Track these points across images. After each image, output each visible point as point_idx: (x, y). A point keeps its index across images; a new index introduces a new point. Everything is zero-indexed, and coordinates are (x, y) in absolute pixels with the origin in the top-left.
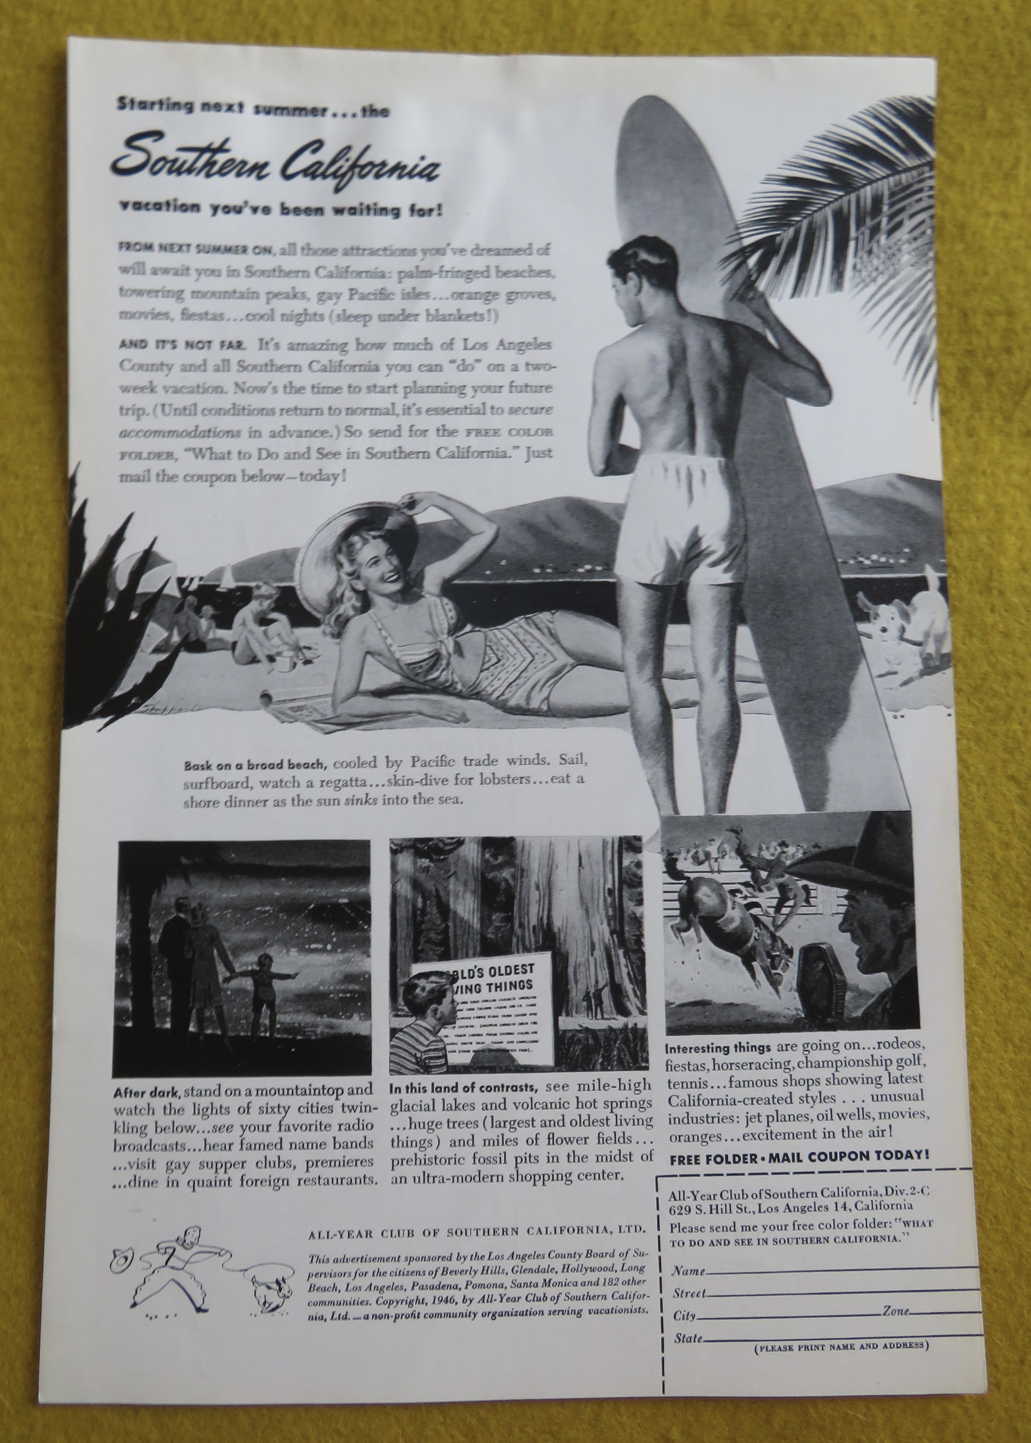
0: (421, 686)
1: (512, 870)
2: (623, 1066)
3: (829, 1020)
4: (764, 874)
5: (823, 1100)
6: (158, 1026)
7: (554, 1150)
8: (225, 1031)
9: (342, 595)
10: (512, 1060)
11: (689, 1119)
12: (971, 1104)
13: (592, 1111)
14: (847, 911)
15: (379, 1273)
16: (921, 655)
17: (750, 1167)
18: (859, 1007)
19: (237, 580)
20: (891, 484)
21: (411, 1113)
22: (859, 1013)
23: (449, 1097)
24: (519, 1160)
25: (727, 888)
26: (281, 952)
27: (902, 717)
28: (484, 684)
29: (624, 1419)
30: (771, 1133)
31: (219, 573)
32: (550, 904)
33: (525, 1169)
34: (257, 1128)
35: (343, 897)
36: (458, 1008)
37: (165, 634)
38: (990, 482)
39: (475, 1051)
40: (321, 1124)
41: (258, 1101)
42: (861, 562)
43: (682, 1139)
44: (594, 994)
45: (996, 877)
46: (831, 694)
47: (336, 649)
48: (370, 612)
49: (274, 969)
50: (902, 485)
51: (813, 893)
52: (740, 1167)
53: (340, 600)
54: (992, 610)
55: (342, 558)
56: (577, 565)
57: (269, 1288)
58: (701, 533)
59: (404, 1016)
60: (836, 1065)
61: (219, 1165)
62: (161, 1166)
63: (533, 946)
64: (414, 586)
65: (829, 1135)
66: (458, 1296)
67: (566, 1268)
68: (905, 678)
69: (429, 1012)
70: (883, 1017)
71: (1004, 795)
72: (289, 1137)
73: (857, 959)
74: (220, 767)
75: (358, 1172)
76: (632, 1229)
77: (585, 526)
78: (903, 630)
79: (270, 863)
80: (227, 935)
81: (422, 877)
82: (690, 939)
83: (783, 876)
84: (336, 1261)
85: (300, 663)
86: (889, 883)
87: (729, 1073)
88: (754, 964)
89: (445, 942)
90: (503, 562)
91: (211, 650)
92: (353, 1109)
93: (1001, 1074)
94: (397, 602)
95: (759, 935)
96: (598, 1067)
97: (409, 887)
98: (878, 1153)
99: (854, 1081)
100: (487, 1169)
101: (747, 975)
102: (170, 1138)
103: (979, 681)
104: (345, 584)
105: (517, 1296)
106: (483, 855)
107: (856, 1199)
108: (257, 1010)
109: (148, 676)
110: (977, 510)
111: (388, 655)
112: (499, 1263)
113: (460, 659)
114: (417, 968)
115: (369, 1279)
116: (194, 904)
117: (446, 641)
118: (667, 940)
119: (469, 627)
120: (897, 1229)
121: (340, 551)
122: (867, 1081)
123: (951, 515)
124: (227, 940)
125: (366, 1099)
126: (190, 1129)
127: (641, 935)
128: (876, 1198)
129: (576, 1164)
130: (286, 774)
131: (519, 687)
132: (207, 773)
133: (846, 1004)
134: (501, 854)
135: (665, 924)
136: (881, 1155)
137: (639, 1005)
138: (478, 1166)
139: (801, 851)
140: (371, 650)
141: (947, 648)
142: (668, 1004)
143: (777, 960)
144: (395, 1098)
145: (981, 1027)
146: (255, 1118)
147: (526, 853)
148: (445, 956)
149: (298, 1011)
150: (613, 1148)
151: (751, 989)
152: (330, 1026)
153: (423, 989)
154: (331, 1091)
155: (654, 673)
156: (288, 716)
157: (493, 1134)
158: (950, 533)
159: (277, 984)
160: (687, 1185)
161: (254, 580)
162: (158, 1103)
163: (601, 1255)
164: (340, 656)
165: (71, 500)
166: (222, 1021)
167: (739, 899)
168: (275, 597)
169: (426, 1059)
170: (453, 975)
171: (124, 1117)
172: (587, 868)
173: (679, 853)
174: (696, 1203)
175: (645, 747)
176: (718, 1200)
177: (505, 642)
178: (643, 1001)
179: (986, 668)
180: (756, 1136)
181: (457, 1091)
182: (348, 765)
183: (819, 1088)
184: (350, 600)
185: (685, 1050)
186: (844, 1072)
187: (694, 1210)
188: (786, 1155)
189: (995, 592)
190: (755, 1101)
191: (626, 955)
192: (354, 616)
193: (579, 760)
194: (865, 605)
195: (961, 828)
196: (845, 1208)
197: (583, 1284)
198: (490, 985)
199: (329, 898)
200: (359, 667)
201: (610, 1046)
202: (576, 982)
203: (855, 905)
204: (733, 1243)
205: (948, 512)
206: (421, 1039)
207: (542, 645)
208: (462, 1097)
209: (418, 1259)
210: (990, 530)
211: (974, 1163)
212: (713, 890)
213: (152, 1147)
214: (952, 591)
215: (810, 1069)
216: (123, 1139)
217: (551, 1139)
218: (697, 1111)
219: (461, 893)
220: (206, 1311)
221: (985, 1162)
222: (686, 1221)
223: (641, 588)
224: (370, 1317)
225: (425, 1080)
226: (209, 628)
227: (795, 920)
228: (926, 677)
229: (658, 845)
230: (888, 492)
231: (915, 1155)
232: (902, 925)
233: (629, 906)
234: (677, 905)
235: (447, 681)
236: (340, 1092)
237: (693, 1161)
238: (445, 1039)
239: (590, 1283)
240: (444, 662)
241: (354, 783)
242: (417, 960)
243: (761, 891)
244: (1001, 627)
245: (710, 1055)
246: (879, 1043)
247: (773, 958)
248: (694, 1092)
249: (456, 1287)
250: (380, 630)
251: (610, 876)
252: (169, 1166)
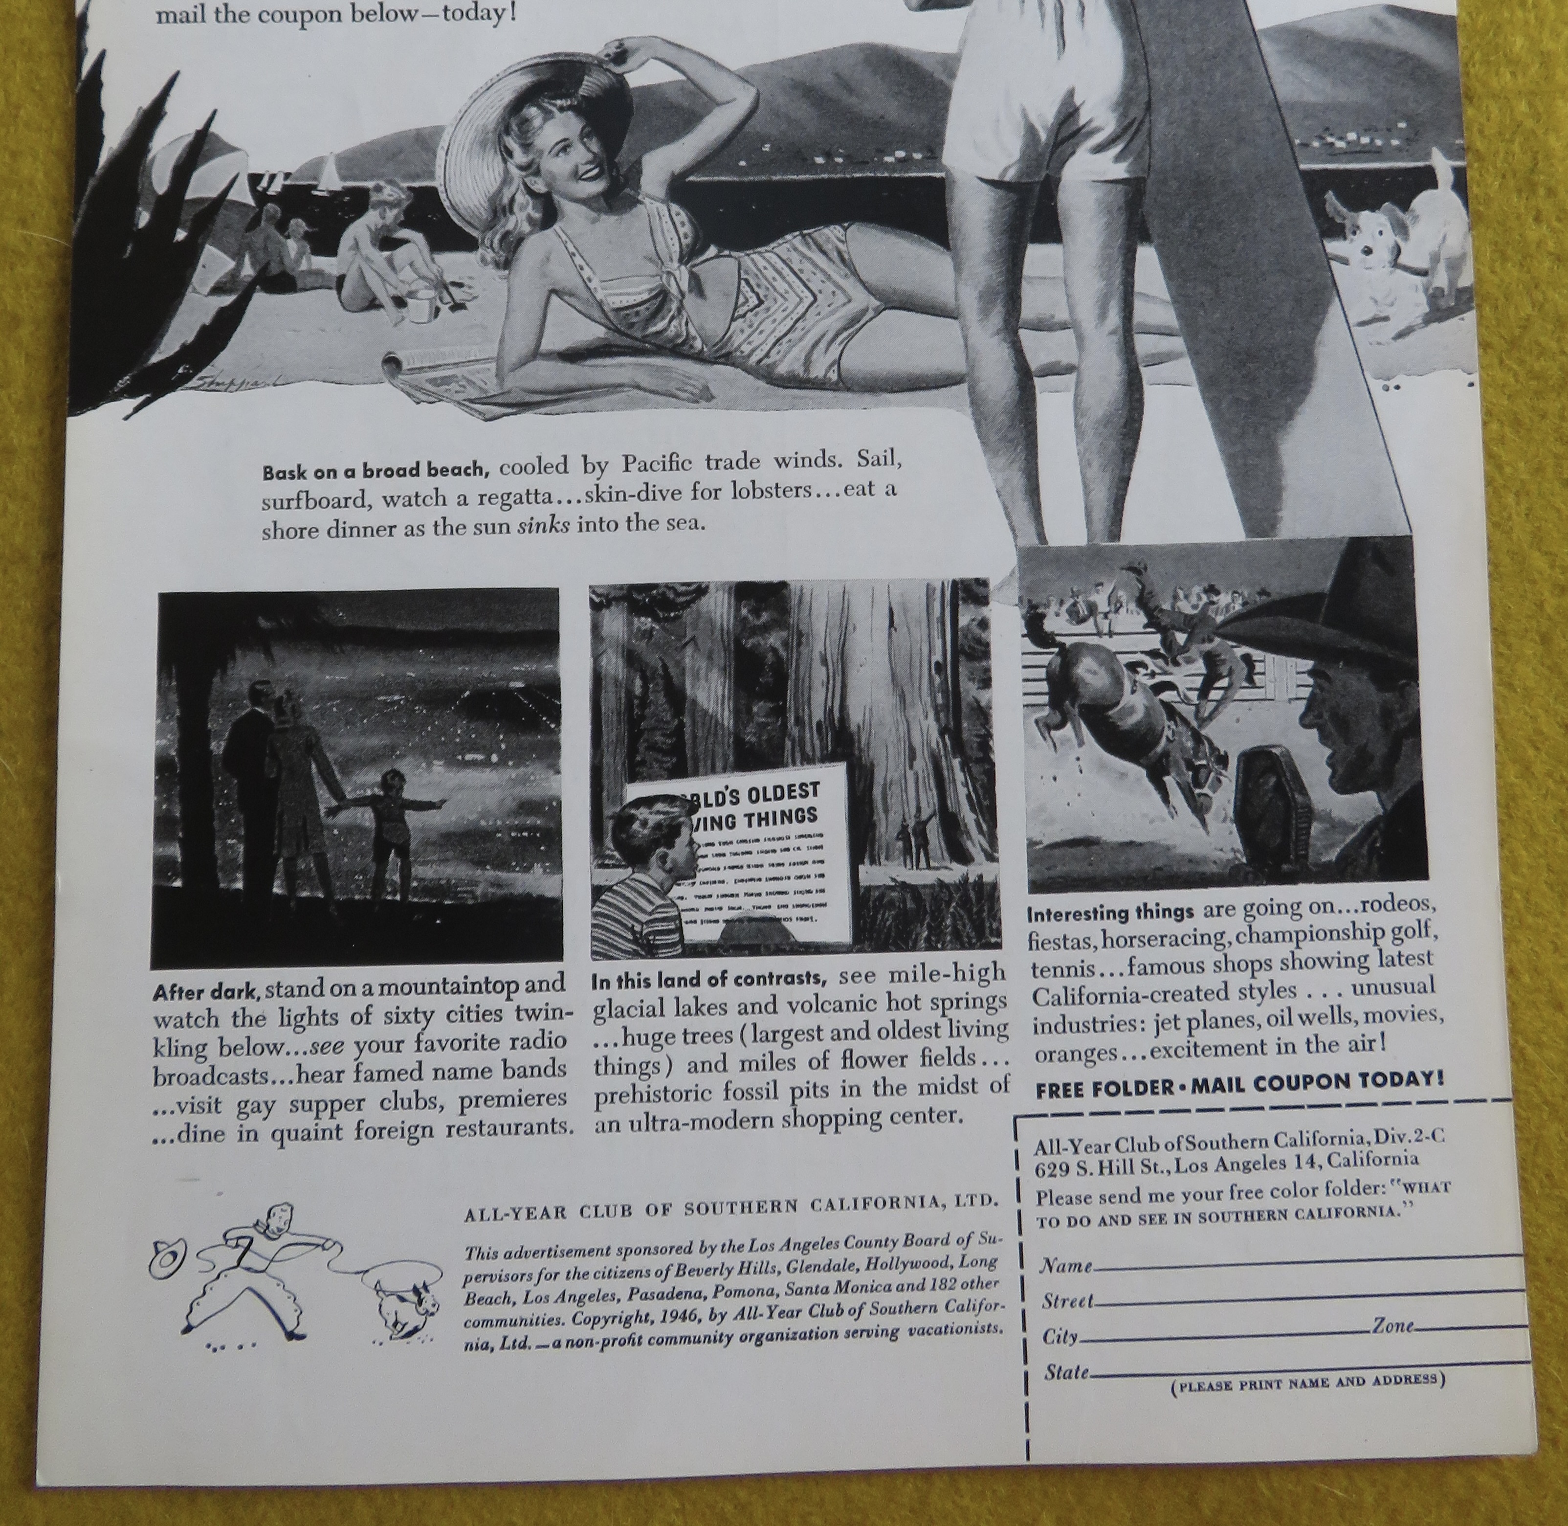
0: (637, 344)
1: (784, 634)
2: (961, 943)
3: (1285, 867)
4: (1181, 638)
5: (1276, 993)
6: (222, 885)
7: (854, 1076)
8: (329, 893)
9: (512, 200)
10: (786, 934)
11: (1066, 1026)
12: (1509, 997)
13: (912, 1014)
14: (1313, 694)
15: (577, 1275)
16: (1426, 290)
17: (1163, 1101)
18: (1332, 846)
19: (344, 178)
20: (1376, 21)
21: (626, 1021)
22: (1332, 856)
23: (687, 994)
24: (797, 1093)
25: (1123, 659)
26: (418, 767)
27: (1397, 387)
28: (737, 340)
29: (966, 1502)
30: (1196, 1046)
31: (317, 165)
32: (844, 686)
33: (806, 1106)
34: (381, 1046)
35: (517, 680)
36: (700, 852)
37: (232, 264)
38: (1532, 16)
39: (726, 921)
40: (483, 1039)
41: (383, 1004)
42: (1332, 144)
43: (1055, 1056)
44: (914, 830)
45: (1545, 639)
46: (1284, 353)
47: (504, 285)
48: (556, 227)
49: (408, 794)
50: (1394, 22)
51: (1259, 667)
52: (1147, 1101)
53: (509, 209)
54: (1537, 219)
55: (512, 143)
56: (882, 152)
57: (402, 1299)
58: (1078, 100)
59: (615, 866)
60: (1297, 938)
61: (322, 1106)
62: (229, 1108)
63: (818, 754)
64: (624, 186)
65: (1286, 1048)
66: (703, 1309)
67: (872, 1264)
68: (1402, 327)
69: (653, 859)
70: (1370, 863)
71: (1558, 510)
72: (432, 1060)
73: (1329, 771)
74: (319, 474)
75: (542, 1114)
76: (977, 1201)
77: (896, 89)
78: (1399, 252)
79: (399, 627)
80: (332, 741)
81: (641, 645)
82: (1065, 741)
83: (1211, 641)
84: (508, 1256)
85: (445, 309)
86: (1379, 649)
87: (1128, 952)
88: (1166, 779)
89: (678, 749)
90: (767, 148)
91: (305, 290)
92: (533, 1014)
93: (1556, 949)
94: (599, 210)
95: (1174, 733)
96: (922, 944)
97: (620, 662)
98: (1364, 1076)
99: (1325, 963)
100: (747, 1108)
101: (1156, 797)
102: (242, 1064)
103: (1517, 332)
104: (517, 182)
105: (796, 1308)
106: (738, 610)
107: (1329, 1149)
108: (381, 859)
109: (204, 330)
110: (1512, 62)
111: (585, 294)
112: (766, 1256)
113: (699, 301)
114: (635, 791)
115: (561, 1284)
116: (279, 692)
117: (677, 273)
118: (1029, 743)
119: (712, 251)
120: (1395, 1196)
121: (507, 131)
122: (1346, 962)
123: (1472, 71)
124: (333, 749)
125: (554, 999)
126: (276, 1049)
127: (989, 735)
128: (1361, 1147)
129: (888, 1098)
130: (424, 484)
131: (792, 345)
132: (299, 485)
133: (1312, 841)
134: (765, 610)
135: (1025, 717)
136: (1369, 1080)
137: (986, 846)
138: (733, 1103)
139: (1240, 601)
140: (557, 287)
141: (1466, 280)
142: (1031, 844)
143: (1203, 773)
144: (601, 996)
145: (1524, 876)
146: (378, 1030)
147: (805, 606)
148: (679, 772)
149: (445, 861)
150: (945, 1073)
151: (1163, 820)
152: (497, 884)
153: (644, 823)
154: (499, 987)
155: (1006, 321)
156: (428, 393)
157: (756, 1051)
158: (1470, 99)
159: (412, 818)
160: (1064, 1129)
161: (372, 178)
162: (225, 1008)
163: (929, 1242)
164: (509, 296)
165: (80, 52)
166: (325, 878)
167: (1142, 677)
168: (405, 204)
169: (649, 933)
170: (692, 801)
171: (170, 1031)
172: (902, 630)
173: (1047, 606)
174: (1077, 1158)
175: (993, 438)
176: (1113, 1154)
177: (770, 273)
178: (992, 839)
179: (1529, 310)
180: (1172, 1052)
181: (698, 984)
182: (523, 469)
183: (1270, 975)
184: (523, 208)
185: (1058, 916)
186: (1309, 949)
187: (1074, 1169)
188: (1218, 1080)
189: (1542, 191)
190: (1169, 996)
191: (964, 766)
192: (531, 233)
193: (889, 458)
194: (1338, 213)
195: (1490, 562)
196: (1312, 1164)
197: (900, 1288)
198: (750, 816)
199: (494, 680)
200: (540, 315)
201: (940, 911)
202: (886, 811)
203: (1326, 685)
204: (1135, 1220)
205: (1466, 65)
206: (642, 903)
207: (829, 278)
208: (707, 994)
209: (638, 1251)
210: (1533, 93)
211: (1515, 1091)
212: (1101, 664)
213: (214, 1078)
214: (1474, 190)
215: (1255, 946)
216: (169, 1065)
217: (848, 1059)
218: (1078, 1013)
219: (702, 672)
220: (302, 1337)
221: (1531, 1089)
222: (1062, 1186)
223: (983, 185)
224: (564, 1343)
225: (649, 967)
226: (301, 254)
227: (1230, 710)
228: (1435, 325)
229: (1013, 593)
230: (1373, 34)
231: (1421, 1079)
232: (1400, 716)
233: (969, 689)
234: (1044, 687)
235: (678, 335)
236: (513, 987)
237: (1072, 1092)
238: (678, 902)
239: (911, 1287)
240: (674, 306)
241: (532, 498)
242: (634, 777)
243: (1176, 664)
244: (1551, 245)
245: (1100, 924)
246: (1364, 903)
247: (1196, 770)
248: (1074, 983)
249: (699, 1295)
250: (572, 255)
251: (938, 643)
252: (242, 1108)
